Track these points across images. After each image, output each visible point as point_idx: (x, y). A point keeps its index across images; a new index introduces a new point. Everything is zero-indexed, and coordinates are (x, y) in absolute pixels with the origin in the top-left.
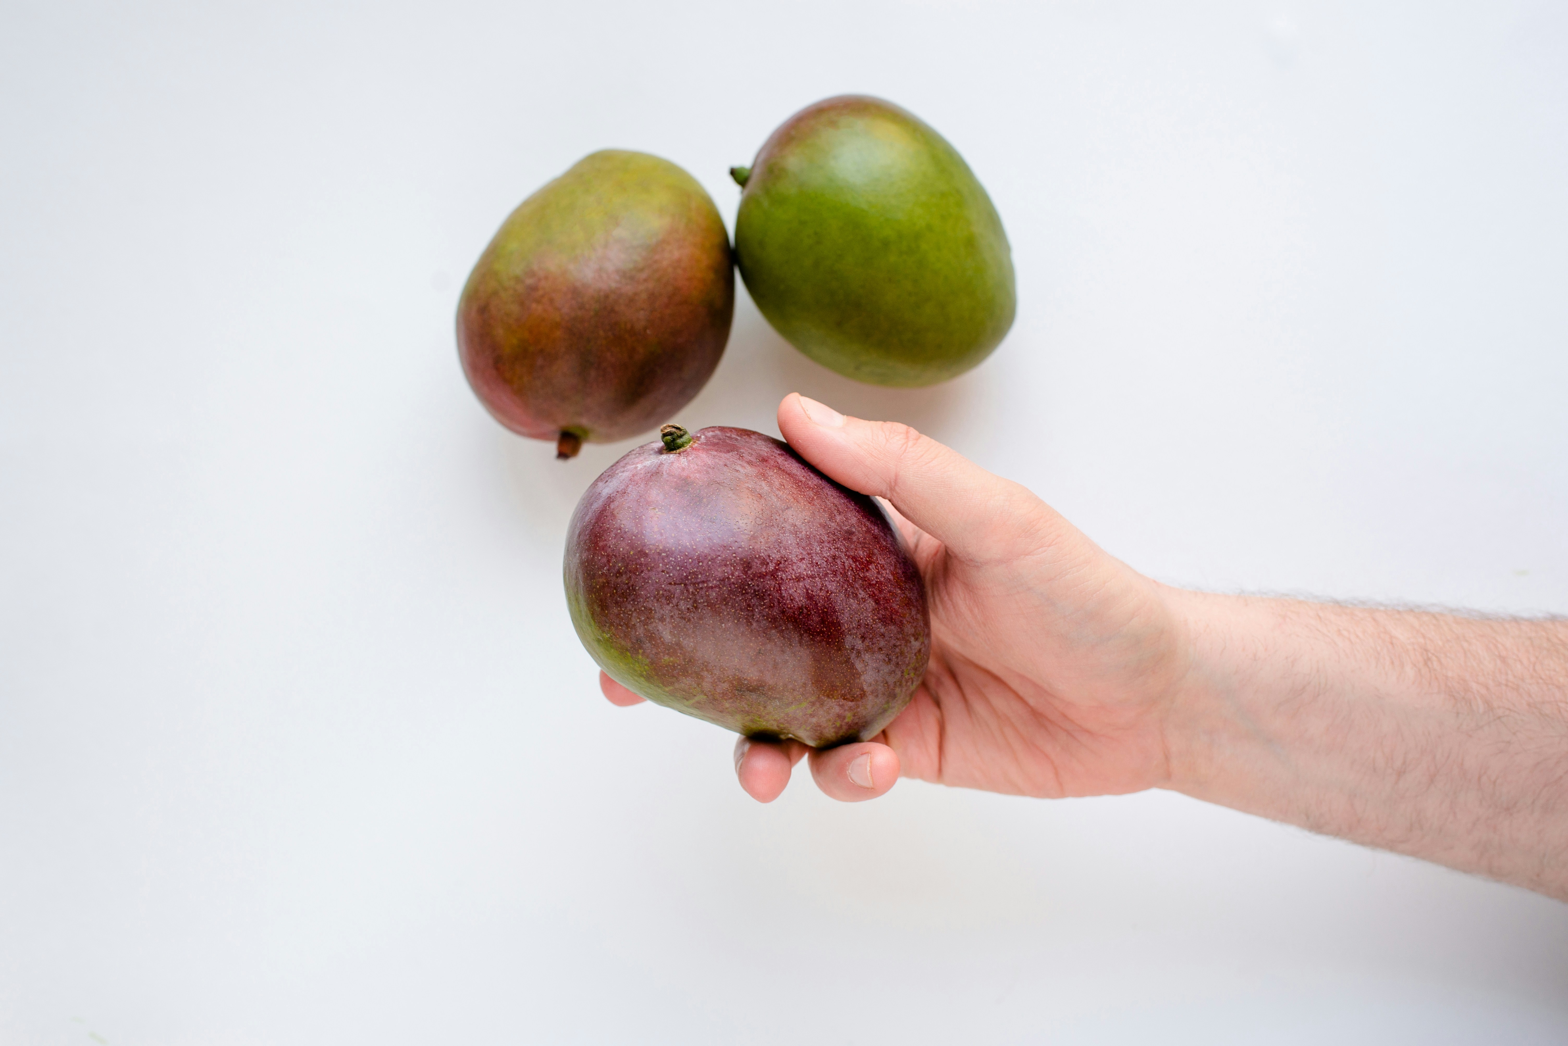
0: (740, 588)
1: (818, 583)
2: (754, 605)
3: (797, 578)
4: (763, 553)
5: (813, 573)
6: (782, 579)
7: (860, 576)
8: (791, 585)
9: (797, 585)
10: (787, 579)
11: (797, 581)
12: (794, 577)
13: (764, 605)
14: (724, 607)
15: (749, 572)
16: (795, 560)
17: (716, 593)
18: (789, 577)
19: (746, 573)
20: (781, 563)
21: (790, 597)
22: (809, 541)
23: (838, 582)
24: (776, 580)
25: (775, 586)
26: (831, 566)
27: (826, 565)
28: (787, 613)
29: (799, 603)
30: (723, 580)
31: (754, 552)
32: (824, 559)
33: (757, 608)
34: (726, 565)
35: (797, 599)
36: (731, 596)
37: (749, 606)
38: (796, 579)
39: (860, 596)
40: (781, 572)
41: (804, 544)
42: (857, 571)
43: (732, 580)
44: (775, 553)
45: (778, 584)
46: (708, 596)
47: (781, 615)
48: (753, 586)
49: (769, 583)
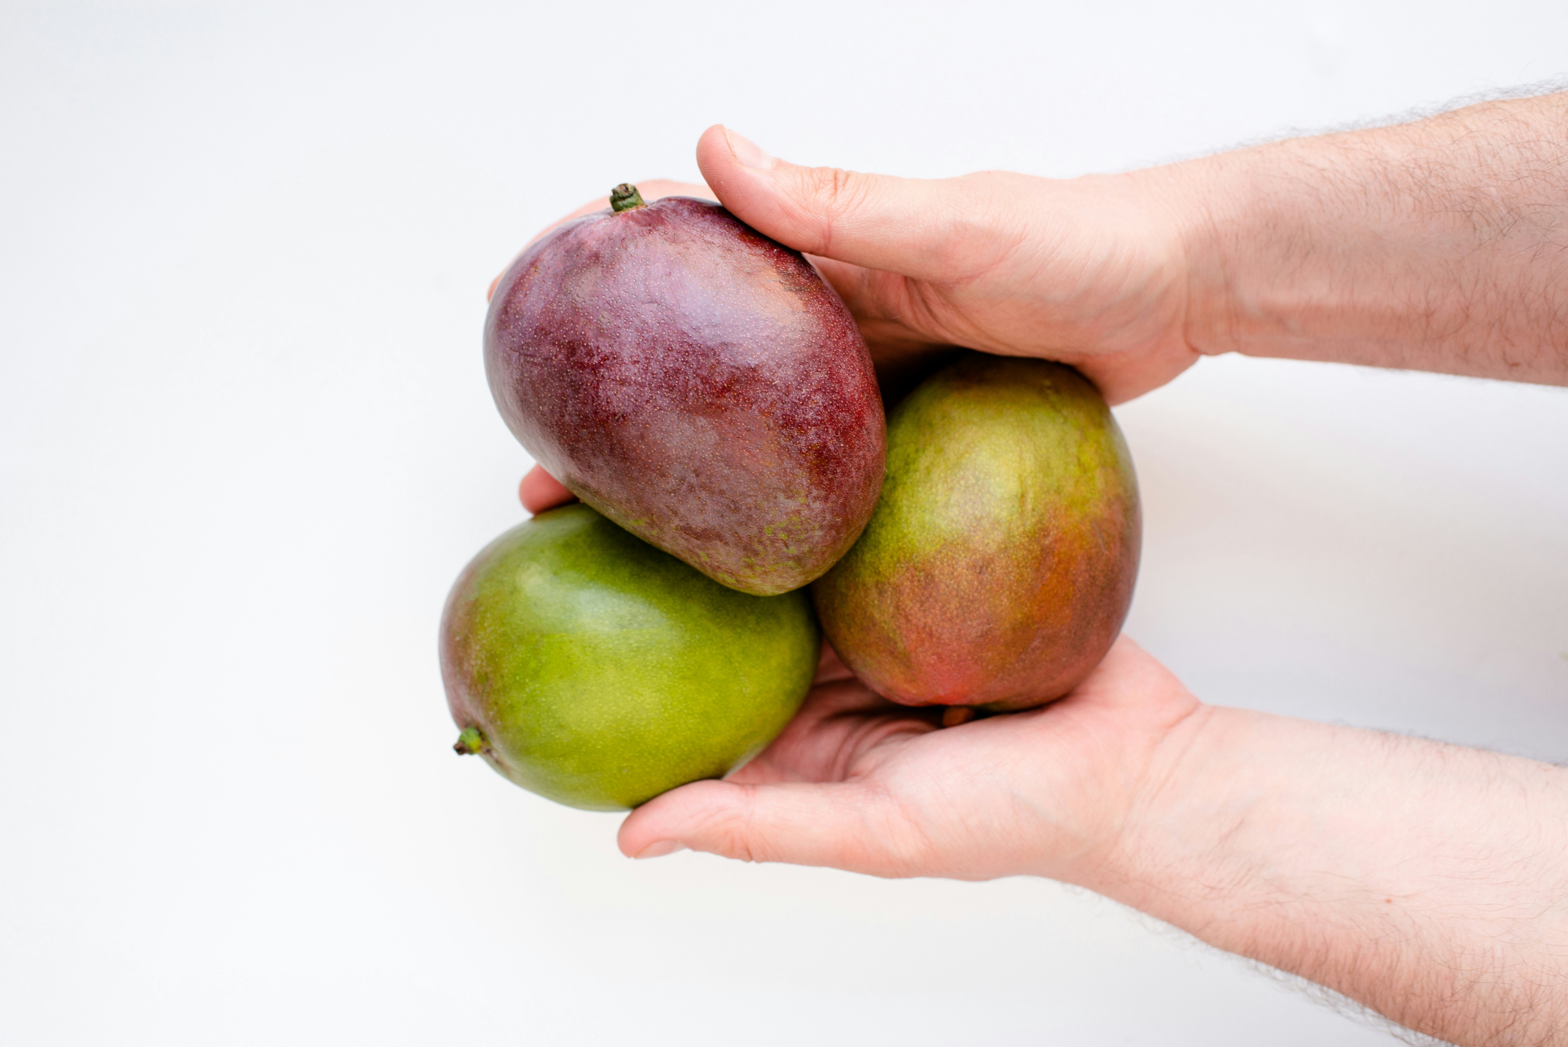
0: (559, 374)
1: (646, 394)
2: (568, 396)
3: (621, 380)
4: (593, 342)
5: (644, 381)
6: (603, 376)
7: (705, 400)
8: (612, 386)
9: (618, 389)
10: (609, 379)
11: (621, 384)
12: (618, 379)
13: (578, 399)
14: (542, 389)
15: (571, 359)
16: (626, 360)
17: (538, 371)
18: (612, 377)
19: (568, 359)
20: (608, 359)
21: (607, 399)
22: (654, 344)
23: (672, 399)
24: (596, 376)
25: (593, 382)
26: (669, 379)
27: (664, 377)
28: (600, 416)
29: (616, 409)
30: (546, 359)
31: (583, 339)
32: (664, 369)
33: (571, 400)
34: (554, 344)
35: (615, 404)
36: (550, 379)
37: (563, 394)
38: (619, 382)
39: (700, 424)
40: (605, 370)
41: (645, 346)
42: (703, 394)
43: (554, 362)
44: (606, 346)
45: (597, 381)
46: (531, 372)
47: (593, 416)
48: (571, 374)
49: (587, 376)
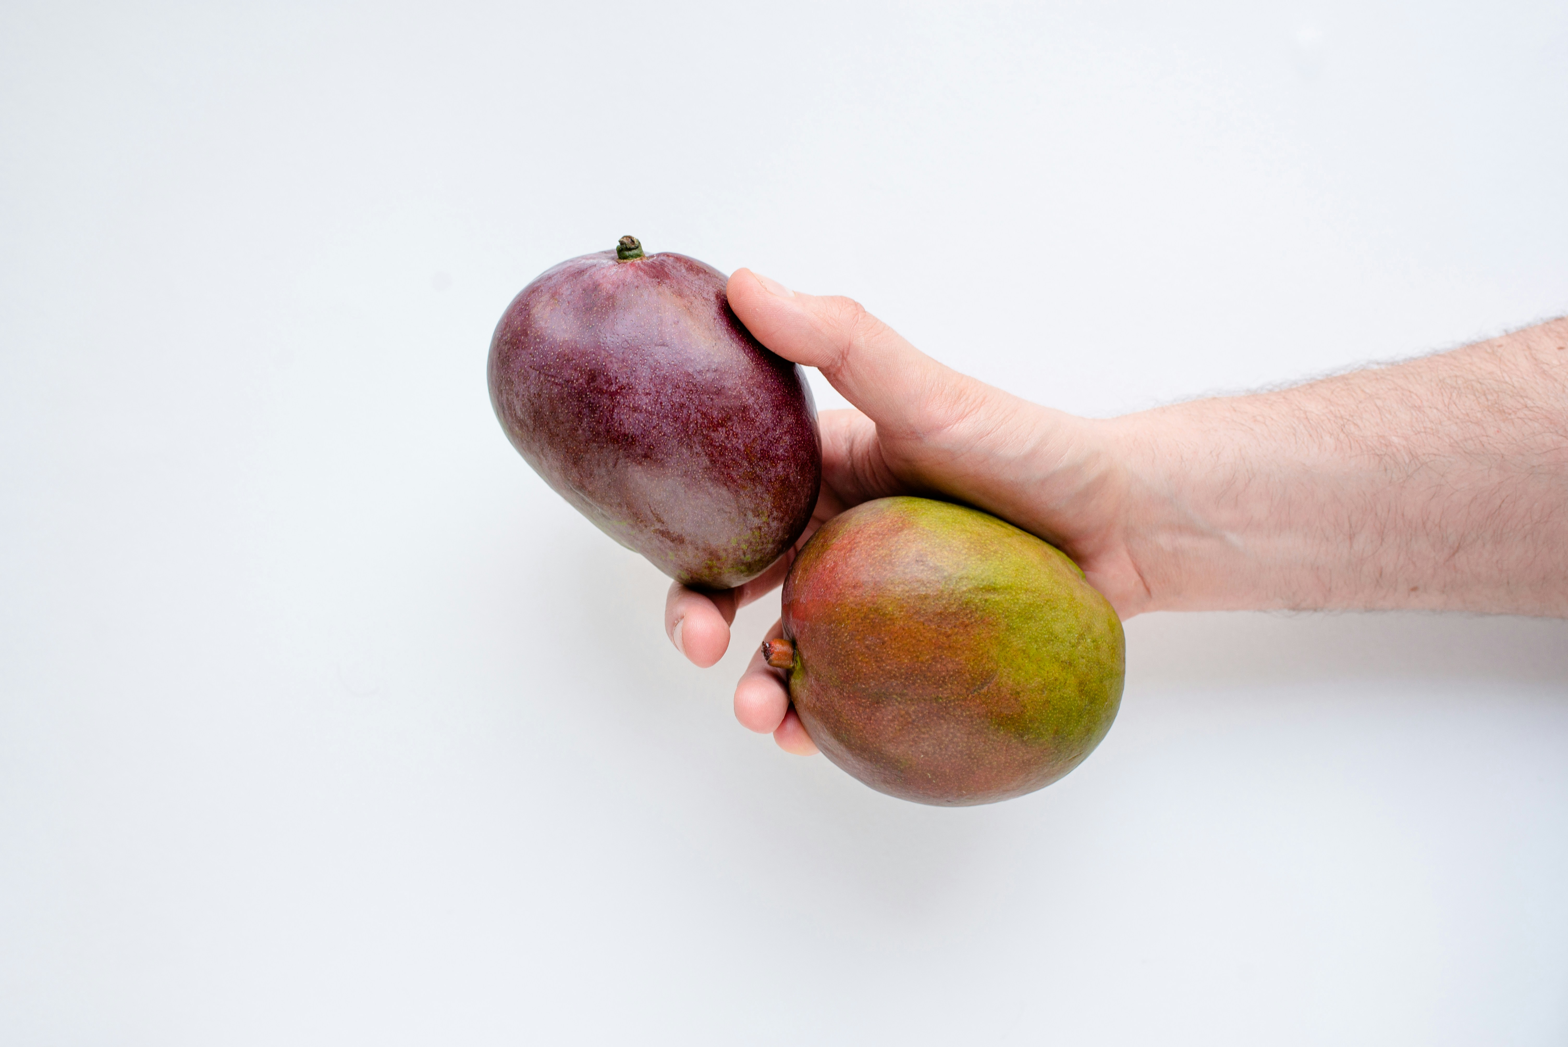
0: (579, 395)
1: (654, 421)
2: (584, 414)
3: (634, 407)
4: (612, 373)
5: (653, 410)
6: (618, 402)
7: (702, 432)
8: (625, 411)
9: (631, 414)
10: (624, 405)
11: (633, 411)
12: (631, 406)
13: (593, 418)
14: (560, 405)
15: (591, 384)
16: (640, 391)
17: (558, 391)
18: (626, 404)
19: (588, 384)
20: (624, 388)
21: (620, 421)
22: (664, 381)
23: (675, 428)
24: (613, 401)
25: (609, 405)
26: (675, 411)
27: (670, 409)
28: (612, 435)
29: (627, 430)
30: (568, 382)
31: (604, 369)
32: (671, 402)
33: (587, 419)
34: (576, 370)
35: (626, 426)
36: (569, 398)
37: (580, 412)
38: (632, 408)
39: (695, 450)
40: (621, 397)
41: (657, 382)
42: (701, 426)
43: (575, 385)
44: (623, 378)
45: (613, 406)
46: (551, 390)
47: (606, 433)
48: (590, 397)
49: (605, 400)
